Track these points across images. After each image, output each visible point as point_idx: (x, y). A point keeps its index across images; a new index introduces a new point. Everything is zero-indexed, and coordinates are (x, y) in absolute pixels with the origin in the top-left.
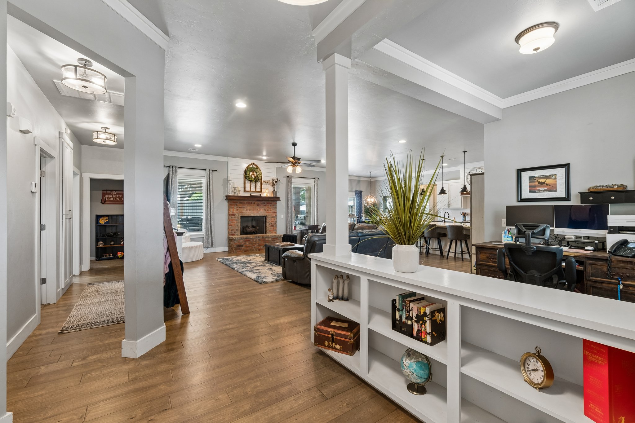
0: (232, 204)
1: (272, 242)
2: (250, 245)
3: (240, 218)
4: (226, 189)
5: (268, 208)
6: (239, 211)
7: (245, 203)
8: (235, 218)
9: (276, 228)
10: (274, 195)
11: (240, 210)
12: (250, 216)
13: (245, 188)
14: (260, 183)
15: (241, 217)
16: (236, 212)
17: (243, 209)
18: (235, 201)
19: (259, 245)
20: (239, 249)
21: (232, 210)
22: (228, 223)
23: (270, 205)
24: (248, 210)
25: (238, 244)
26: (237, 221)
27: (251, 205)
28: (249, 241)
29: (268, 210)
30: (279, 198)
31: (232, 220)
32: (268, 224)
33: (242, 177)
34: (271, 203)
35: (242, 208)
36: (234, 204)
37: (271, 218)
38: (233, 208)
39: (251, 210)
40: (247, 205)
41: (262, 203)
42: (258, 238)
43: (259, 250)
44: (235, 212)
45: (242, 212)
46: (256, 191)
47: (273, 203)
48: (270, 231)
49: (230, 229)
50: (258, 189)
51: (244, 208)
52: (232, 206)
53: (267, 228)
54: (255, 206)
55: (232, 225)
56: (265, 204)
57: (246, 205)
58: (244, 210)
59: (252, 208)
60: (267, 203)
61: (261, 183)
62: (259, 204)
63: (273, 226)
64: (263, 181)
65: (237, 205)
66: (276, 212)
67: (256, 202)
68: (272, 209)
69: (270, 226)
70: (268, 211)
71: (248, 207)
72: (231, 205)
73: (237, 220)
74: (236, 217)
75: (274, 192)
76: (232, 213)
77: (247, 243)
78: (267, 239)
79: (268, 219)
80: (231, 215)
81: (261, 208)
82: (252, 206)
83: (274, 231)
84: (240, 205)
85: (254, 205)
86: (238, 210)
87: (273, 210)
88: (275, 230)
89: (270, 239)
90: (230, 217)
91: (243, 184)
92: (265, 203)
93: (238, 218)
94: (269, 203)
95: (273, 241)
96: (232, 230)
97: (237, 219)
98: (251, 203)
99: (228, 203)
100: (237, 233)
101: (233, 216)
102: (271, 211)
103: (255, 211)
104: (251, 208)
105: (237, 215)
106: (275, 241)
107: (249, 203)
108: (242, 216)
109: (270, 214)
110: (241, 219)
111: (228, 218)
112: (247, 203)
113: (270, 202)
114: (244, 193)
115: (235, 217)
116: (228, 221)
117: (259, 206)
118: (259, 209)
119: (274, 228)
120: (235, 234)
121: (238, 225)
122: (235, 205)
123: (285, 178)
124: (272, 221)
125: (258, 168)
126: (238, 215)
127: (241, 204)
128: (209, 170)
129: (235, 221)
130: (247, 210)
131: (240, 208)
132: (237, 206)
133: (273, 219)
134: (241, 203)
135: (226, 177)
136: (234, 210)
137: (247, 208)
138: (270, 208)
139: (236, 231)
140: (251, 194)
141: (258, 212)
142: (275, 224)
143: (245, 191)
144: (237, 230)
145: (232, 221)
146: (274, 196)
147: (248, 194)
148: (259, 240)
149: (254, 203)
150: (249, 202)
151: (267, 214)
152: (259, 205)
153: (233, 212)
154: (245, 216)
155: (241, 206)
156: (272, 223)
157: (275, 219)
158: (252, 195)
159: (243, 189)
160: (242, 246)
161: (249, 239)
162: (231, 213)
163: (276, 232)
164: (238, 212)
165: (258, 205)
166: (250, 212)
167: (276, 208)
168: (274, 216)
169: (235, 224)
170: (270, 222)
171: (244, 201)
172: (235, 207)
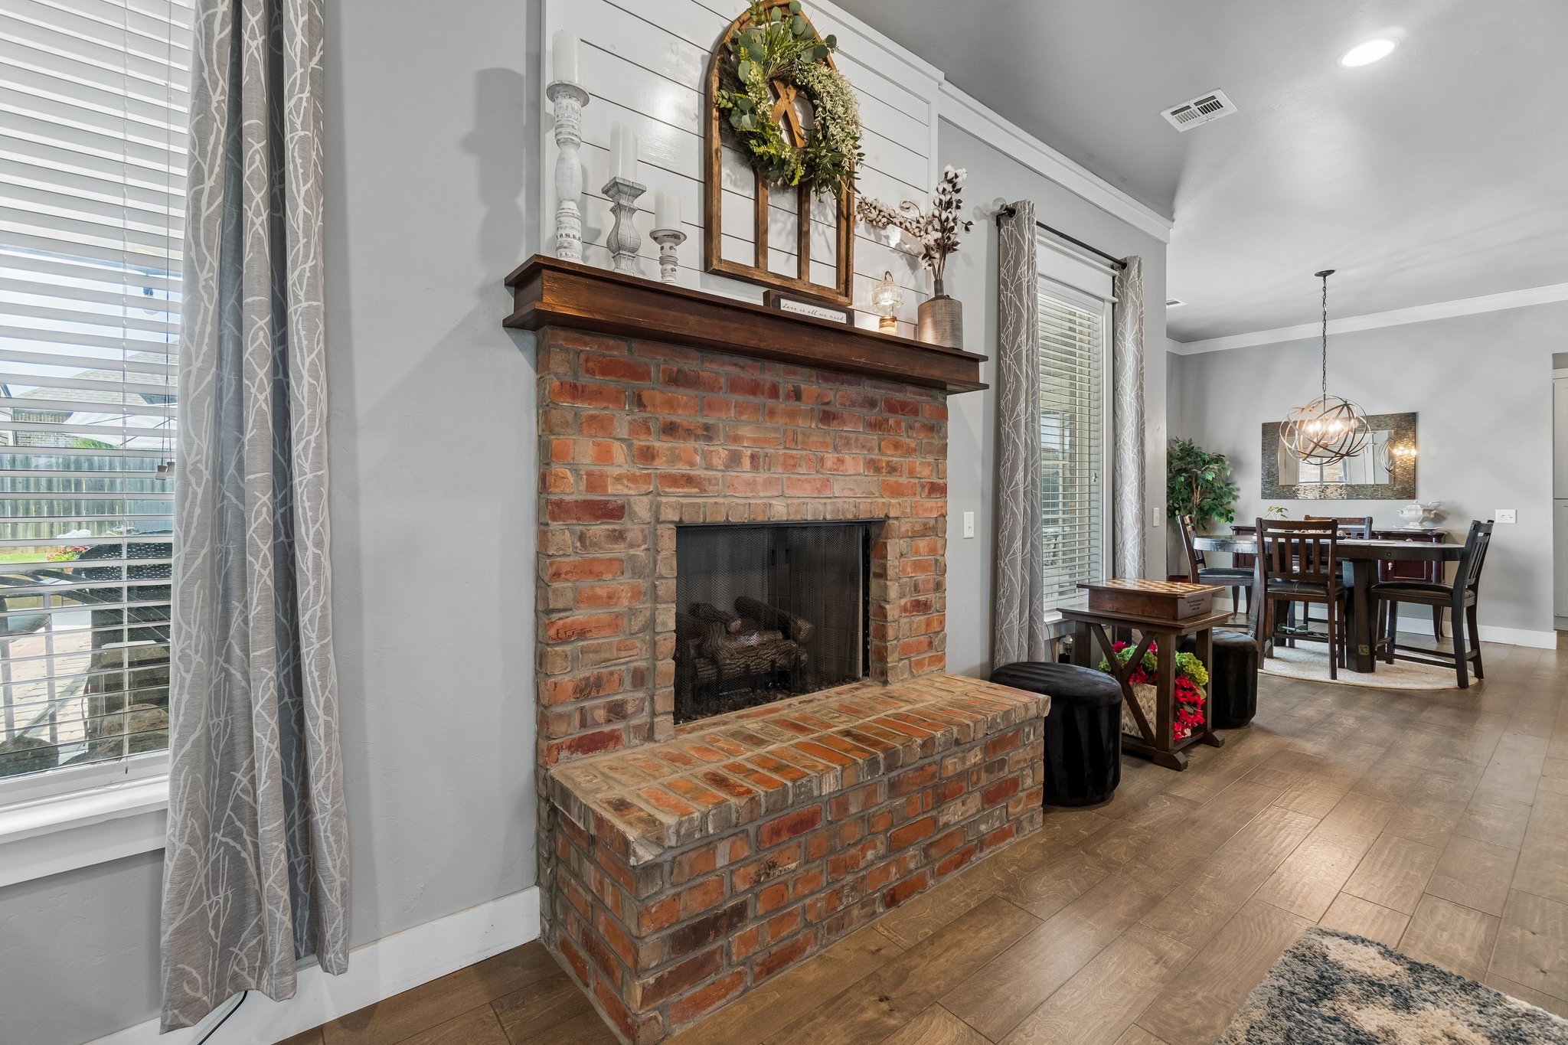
0: (585, 379)
1: (983, 779)
2: (815, 869)
3: (668, 542)
4: (521, 201)
5: (895, 447)
6: (662, 466)
7: (712, 387)
8: (619, 550)
9: (942, 622)
11: (674, 458)
12: (760, 518)
13: (713, 225)
14: (833, 213)
15: (684, 530)
16: (633, 479)
17: (701, 445)
18: (619, 352)
19: (896, 846)
21: (584, 450)
22: (544, 611)
23: (905, 420)
24: (747, 463)
25: (694, 907)
26: (644, 584)
27: (772, 413)
29: (892, 469)
30: (974, 359)
31: (588, 570)
32: (893, 591)
34: (915, 410)
35: (689, 433)
36: (611, 383)
37: (913, 535)
38: (600, 425)
39: (771, 461)
40: (741, 408)
41: (853, 404)
42: (890, 769)
44: (619, 472)
45: (689, 480)
46: (805, 282)
48: (906, 651)
49: (566, 678)
50: (823, 265)
51: (708, 433)
52: (588, 408)
53: (890, 633)
54: (802, 423)
55: (582, 634)
56: (873, 415)
57: (726, 406)
58: (706, 456)
59: (777, 443)
60: (894, 408)
61: (844, 218)
62: (836, 407)
63: (926, 607)
64: (856, 205)
65: (639, 402)
66: (943, 491)
67: (813, 387)
68: (917, 460)
69: (905, 609)
70: (893, 480)
71: (746, 431)
72: (576, 391)
73: (637, 573)
74: (634, 531)
75: (941, 307)
76: (591, 487)
77: (789, 862)
79: (894, 547)
80: (581, 512)
81: (847, 444)
82: (781, 422)
83: (930, 645)
84: (671, 404)
85: (793, 415)
86: (647, 455)
87: (927, 472)
88: (935, 642)
90: (563, 534)
91: (693, 189)
92: (874, 403)
93: (654, 550)
94: (904, 408)
95: (990, 769)
96: (585, 689)
97: (640, 552)
98: (774, 392)
99: (541, 365)
100: (643, 719)
101: (598, 529)
102: (911, 473)
103: (802, 471)
104: (767, 441)
105: (642, 508)
107: (754, 389)
108: (687, 520)
109: (908, 501)
110: (680, 552)
111: (542, 553)
112: (734, 386)
113: (912, 396)
114: (705, 285)
115: (618, 536)
116: (541, 585)
117: (834, 426)
118: (830, 458)
119: (928, 624)
120: (618, 727)
121: (651, 624)
122: (616, 399)
124: (916, 567)
126: (656, 510)
127: (682, 395)
129: (622, 584)
130: (734, 460)
131: (670, 430)
132: (639, 415)
133: (922, 544)
134: (676, 379)
135: (520, 67)
136: (604, 455)
137: (737, 439)
138: (910, 451)
139: (632, 697)
140: (772, 299)
141: (826, 483)
142: (939, 587)
143: (710, 264)
144: (639, 679)
145: (587, 583)
149: (797, 395)
150: (758, 375)
151: (890, 507)
152: (837, 416)
153: (595, 482)
154: (720, 518)
155: (681, 417)
156: (921, 577)
157: (940, 543)
160: (738, 913)
161: (808, 808)
162: (572, 490)
163: (942, 658)
164: (646, 480)
165: (827, 417)
166: (761, 476)
167: (943, 450)
168: (932, 522)
169: (618, 616)
170: (904, 571)
171: (715, 367)
172: (622, 421)
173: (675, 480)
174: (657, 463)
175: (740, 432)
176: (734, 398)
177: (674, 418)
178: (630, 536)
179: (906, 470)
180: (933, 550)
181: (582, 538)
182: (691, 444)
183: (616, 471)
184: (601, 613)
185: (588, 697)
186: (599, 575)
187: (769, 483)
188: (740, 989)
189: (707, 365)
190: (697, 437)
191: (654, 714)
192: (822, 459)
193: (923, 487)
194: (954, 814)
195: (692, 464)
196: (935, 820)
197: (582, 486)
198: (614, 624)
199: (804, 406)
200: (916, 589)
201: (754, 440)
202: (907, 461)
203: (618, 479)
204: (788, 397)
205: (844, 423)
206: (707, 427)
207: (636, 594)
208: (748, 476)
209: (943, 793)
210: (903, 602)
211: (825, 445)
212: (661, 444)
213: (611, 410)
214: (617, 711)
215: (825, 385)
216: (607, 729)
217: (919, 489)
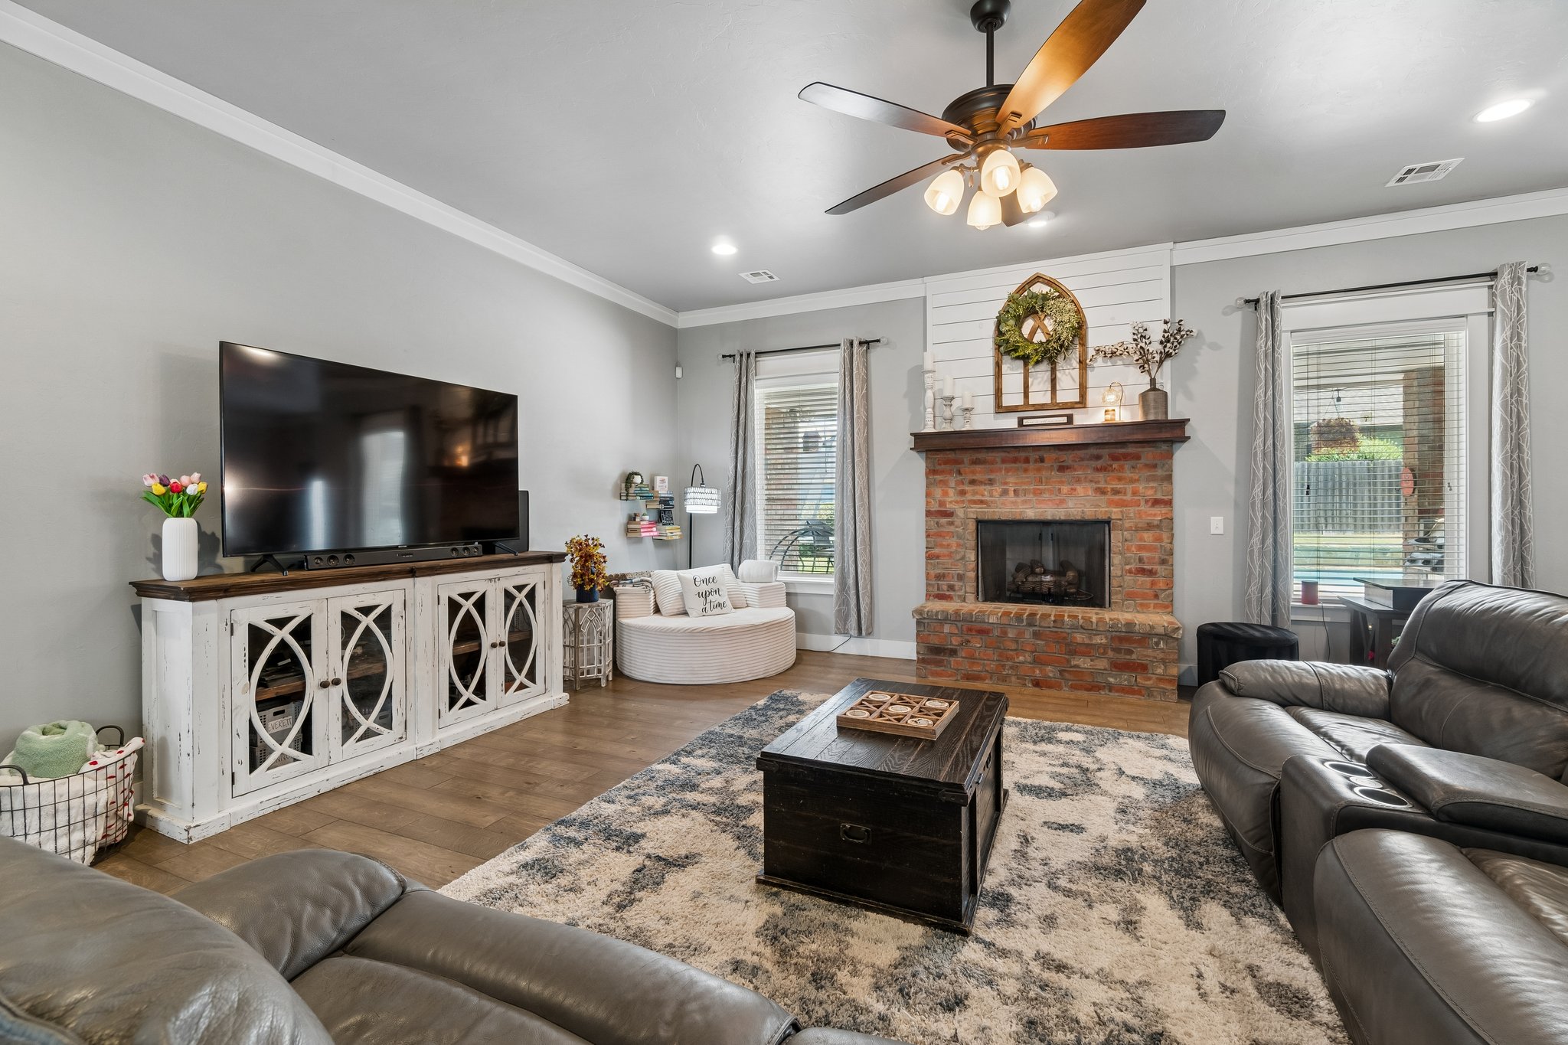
0: (938, 467)
1: (1111, 654)
2: (990, 651)
3: (972, 526)
5: (1120, 479)
6: (969, 497)
7: (993, 462)
8: (952, 529)
9: (1170, 585)
10: (1146, 412)
11: (975, 493)
12: (1018, 518)
13: (998, 393)
14: (1076, 364)
15: (979, 522)
16: (957, 502)
17: (988, 487)
18: (951, 456)
19: (1037, 661)
20: (939, 663)
21: (938, 492)
22: (927, 547)
23: (1127, 465)
24: (1012, 493)
26: (961, 542)
27: (1026, 470)
28: (982, 632)
29: (1116, 492)
30: (1182, 423)
31: (942, 535)
32: (1116, 559)
33: (988, 347)
34: (1138, 457)
35: (982, 483)
36: (947, 467)
37: (1137, 529)
38: (944, 483)
39: (1026, 492)
40: (1007, 470)
41: (1082, 459)
42: (1031, 624)
43: (1037, 684)
44: (951, 500)
45: (982, 502)
46: (1054, 405)
47: (1148, 454)
48: (1131, 596)
49: (932, 573)
50: (1068, 392)
51: (991, 482)
52: (938, 477)
53: (1114, 582)
54: (1045, 473)
55: (938, 557)
56: (1099, 463)
57: (1000, 470)
58: (991, 492)
59: (1030, 483)
60: (1115, 458)
61: (1083, 364)
62: (1070, 462)
63: (1151, 573)
64: (1091, 352)
65: (959, 473)
66: (1169, 503)
67: (1051, 455)
68: (1141, 487)
69: (1130, 571)
70: (1117, 497)
71: (1011, 480)
72: (937, 472)
73: (959, 537)
74: (958, 522)
75: (1154, 396)
76: (940, 505)
77: (976, 643)
78: (1079, 638)
79: (1116, 538)
80: (937, 514)
81: (1078, 480)
82: (1031, 474)
83: (1156, 596)
84: (973, 472)
85: (1039, 470)
86: (963, 493)
87: (1150, 492)
88: (1163, 595)
89: (1099, 640)
90: (933, 522)
91: (991, 381)
92: (1098, 457)
93: (966, 529)
94: (1126, 457)
95: (1117, 650)
96: (937, 577)
97: (960, 530)
98: (1028, 461)
99: (927, 464)
100: (962, 593)
101: (944, 520)
102: (1137, 494)
103: (1046, 496)
104: (1024, 483)
105: (960, 513)
106: (1130, 652)
107: (1015, 460)
108: (980, 518)
109: (1133, 510)
110: (976, 531)
111: (927, 528)
112: (1004, 461)
113: (1131, 450)
114: (995, 419)
115: (951, 523)
117: (1068, 473)
118: (1065, 489)
119: (1153, 583)
120: (952, 593)
121: (964, 557)
122: (950, 473)
123: (1237, 316)
124: (1140, 548)
125: (1063, 294)
126: (966, 514)
127: (978, 468)
128: (852, 344)
129: (953, 541)
130: (1005, 492)
131: (973, 482)
132: (959, 478)
133: (1148, 537)
134: (975, 462)
135: (918, 362)
136: (946, 494)
137: (1006, 483)
138: (1132, 481)
139: (957, 584)
140: (1020, 420)
141: (1062, 502)
142: (1166, 562)
143: (1000, 409)
144: (961, 577)
145: (939, 540)
146: (1152, 417)
147: (1010, 422)
148: (1036, 635)
149: (1042, 460)
150: (1016, 455)
151: (1115, 513)
152: (1068, 468)
153: (942, 503)
154: (996, 518)
155: (977, 477)
156: (1145, 554)
157: (1165, 536)
158: (1026, 422)
159: (991, 400)
160: (953, 652)
161: (985, 626)
162: (935, 507)
163: (1169, 606)
164: (963, 502)
165: (1062, 469)
166: (1019, 499)
167: (1169, 478)
168: (1156, 523)
169: (951, 552)
170: (1128, 549)
171: (994, 454)
172: (952, 481)
173: (975, 502)
174: (967, 495)
175: (1008, 480)
176: (1004, 466)
177: (974, 477)
178: (956, 523)
179: (1129, 492)
180: (1159, 539)
181: (937, 523)
182: (982, 488)
183: (950, 499)
184: (944, 551)
185: (939, 580)
186: (944, 537)
187: (1024, 502)
188: (955, 678)
189: (990, 454)
190: (985, 484)
191: (966, 592)
192: (1060, 489)
193: (1147, 501)
194: (1083, 663)
195: (983, 495)
196: (1068, 661)
197: (937, 505)
198: (950, 555)
199: (1045, 465)
200: (1141, 560)
201: (1016, 483)
202: (1129, 488)
203: (951, 502)
204: (1036, 461)
205: (1075, 470)
206: (990, 480)
207: (958, 545)
208: (1014, 499)
209: (1074, 650)
210: (1128, 567)
211: (1062, 482)
212: (967, 488)
213: (948, 477)
214: (951, 588)
215: (1060, 453)
216: (947, 593)
217: (1143, 503)
